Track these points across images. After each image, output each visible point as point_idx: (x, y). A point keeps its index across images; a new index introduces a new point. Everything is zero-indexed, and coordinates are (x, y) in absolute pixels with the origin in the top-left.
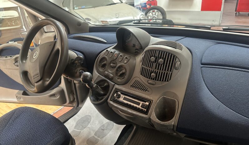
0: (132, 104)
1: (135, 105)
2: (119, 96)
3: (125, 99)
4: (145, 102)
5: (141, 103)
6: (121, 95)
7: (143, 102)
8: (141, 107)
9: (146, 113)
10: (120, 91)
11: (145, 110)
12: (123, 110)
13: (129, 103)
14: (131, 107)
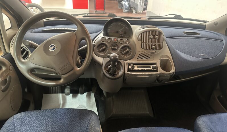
0: (145, 69)
1: (148, 69)
2: (133, 67)
3: (138, 67)
4: (153, 65)
5: (151, 66)
6: (134, 66)
7: (152, 66)
8: (152, 68)
9: (157, 71)
10: (132, 63)
11: (156, 69)
12: (142, 74)
13: (143, 69)
14: (146, 71)
